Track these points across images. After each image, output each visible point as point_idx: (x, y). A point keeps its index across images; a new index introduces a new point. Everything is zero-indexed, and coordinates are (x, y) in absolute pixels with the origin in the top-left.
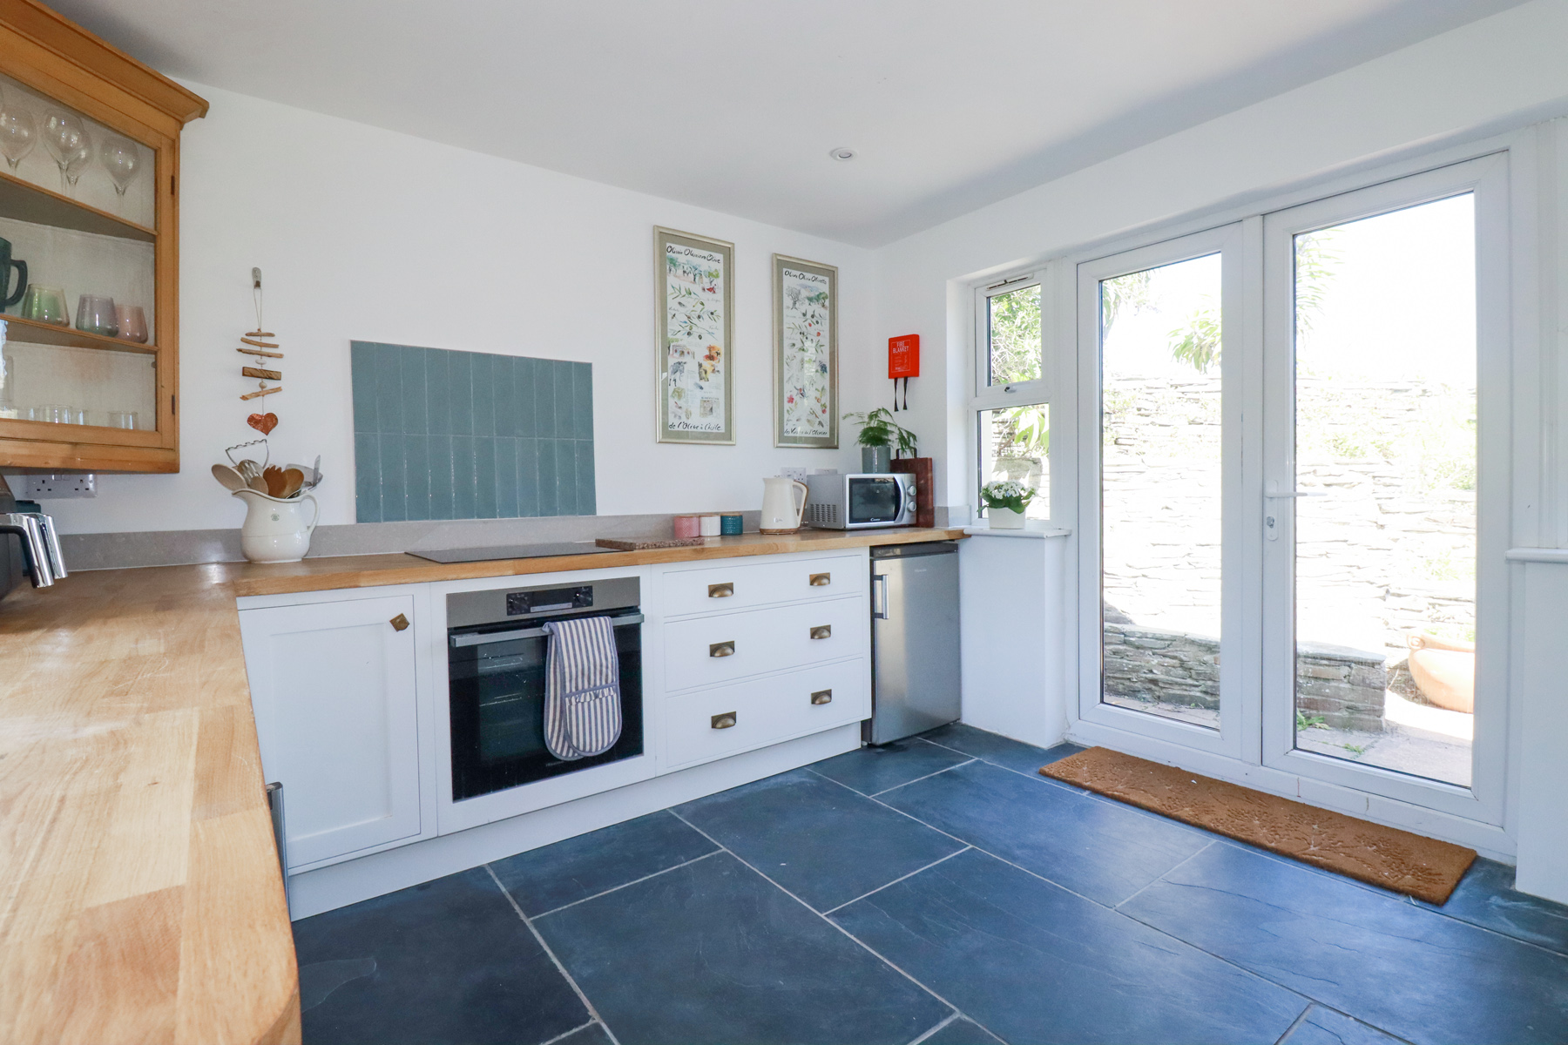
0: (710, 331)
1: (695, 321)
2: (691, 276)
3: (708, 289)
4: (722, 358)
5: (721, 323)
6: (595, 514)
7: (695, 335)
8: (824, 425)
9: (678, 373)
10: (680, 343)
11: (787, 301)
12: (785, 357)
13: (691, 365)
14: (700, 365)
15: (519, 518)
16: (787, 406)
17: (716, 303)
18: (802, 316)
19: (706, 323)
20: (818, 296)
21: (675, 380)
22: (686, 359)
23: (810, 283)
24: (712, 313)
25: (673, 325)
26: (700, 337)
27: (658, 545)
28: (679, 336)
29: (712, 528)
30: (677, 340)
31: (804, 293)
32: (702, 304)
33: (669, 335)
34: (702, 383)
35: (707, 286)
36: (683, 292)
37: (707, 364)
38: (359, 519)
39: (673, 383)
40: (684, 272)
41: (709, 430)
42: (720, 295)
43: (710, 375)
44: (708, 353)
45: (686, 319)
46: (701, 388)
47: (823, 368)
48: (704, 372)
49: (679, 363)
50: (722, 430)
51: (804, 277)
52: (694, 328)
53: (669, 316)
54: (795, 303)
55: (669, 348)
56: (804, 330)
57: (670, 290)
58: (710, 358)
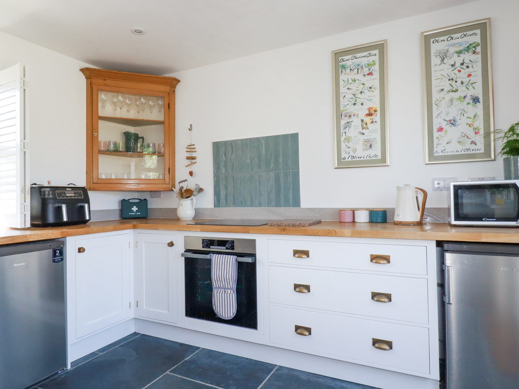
0: (369, 98)
1: (359, 95)
2: (356, 70)
3: (367, 74)
4: (378, 113)
5: (377, 92)
6: (300, 207)
7: (358, 104)
8: (477, 143)
9: (347, 128)
10: (348, 111)
11: (435, 60)
12: (434, 100)
13: (356, 122)
14: (362, 121)
16: (436, 134)
17: (373, 81)
18: (451, 67)
19: (367, 94)
20: (468, 47)
21: (345, 133)
22: (352, 119)
23: (460, 40)
24: (370, 88)
25: (343, 102)
26: (362, 104)
28: (348, 107)
29: (362, 217)
30: (346, 110)
31: (452, 50)
32: (364, 84)
33: (342, 108)
34: (364, 131)
35: (368, 72)
36: (350, 81)
37: (368, 120)
38: (215, 206)
39: (344, 134)
40: (351, 70)
41: (370, 159)
42: (376, 75)
43: (369, 125)
44: (367, 112)
45: (352, 96)
46: (363, 134)
47: (476, 100)
48: (365, 124)
49: (348, 122)
50: (379, 157)
51: (452, 38)
52: (358, 100)
53: (341, 98)
54: (443, 60)
55: (341, 115)
56: (453, 76)
57: (341, 83)
58: (370, 115)
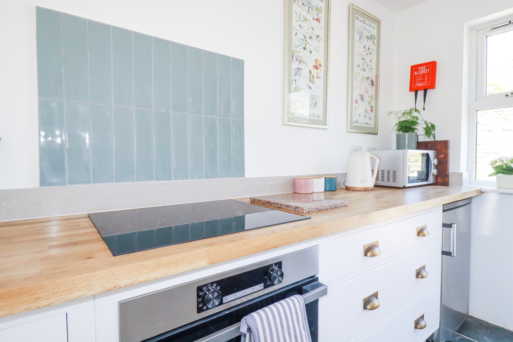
0: (317, 49)
1: (308, 40)
2: (307, 7)
3: (316, 19)
4: (322, 69)
5: (322, 44)
6: (244, 177)
7: (308, 50)
8: (372, 119)
9: (297, 76)
10: (299, 54)
11: (357, 37)
12: (355, 73)
13: (305, 72)
14: (310, 72)
15: (190, 180)
16: (355, 105)
17: (319, 29)
18: (363, 48)
19: (313, 44)
20: (371, 36)
21: (295, 80)
22: (302, 66)
23: (367, 27)
24: (318, 36)
25: (296, 41)
26: (311, 52)
27: (319, 208)
28: (299, 49)
29: (319, 186)
30: (298, 52)
31: (365, 33)
32: (312, 29)
33: (293, 48)
34: (311, 85)
35: (316, 17)
36: (302, 19)
37: (314, 71)
38: (43, 182)
39: (294, 82)
40: (303, 4)
41: (314, 118)
42: (322, 24)
43: (315, 79)
44: (314, 64)
45: (303, 38)
46: (310, 88)
47: (372, 82)
48: (312, 77)
49: (299, 69)
50: (321, 119)
51: (365, 23)
52: (308, 46)
53: (294, 34)
54: (360, 39)
55: (293, 56)
56: (364, 57)
57: (294, 15)
58: (316, 67)
